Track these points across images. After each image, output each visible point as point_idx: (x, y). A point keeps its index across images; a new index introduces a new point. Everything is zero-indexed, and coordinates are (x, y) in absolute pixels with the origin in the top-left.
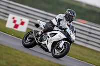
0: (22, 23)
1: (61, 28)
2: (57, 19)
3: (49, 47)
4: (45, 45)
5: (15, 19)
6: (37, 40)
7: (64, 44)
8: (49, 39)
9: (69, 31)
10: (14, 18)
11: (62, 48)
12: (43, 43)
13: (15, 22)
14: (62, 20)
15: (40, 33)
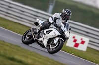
0: (83, 42)
1: (56, 26)
2: (53, 18)
3: (45, 43)
4: (41, 41)
5: (76, 38)
6: (35, 37)
7: (59, 41)
8: (45, 36)
9: (63, 28)
10: (74, 37)
11: (57, 44)
12: (40, 39)
13: (75, 41)
14: (58, 18)
15: (37, 31)
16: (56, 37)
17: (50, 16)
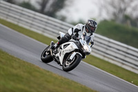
2: (74, 29)
3: (61, 59)
4: (58, 57)
6: (53, 52)
9: (82, 41)
11: (73, 60)
14: (80, 30)
15: (56, 45)
16: (73, 52)
17: (70, 27)
